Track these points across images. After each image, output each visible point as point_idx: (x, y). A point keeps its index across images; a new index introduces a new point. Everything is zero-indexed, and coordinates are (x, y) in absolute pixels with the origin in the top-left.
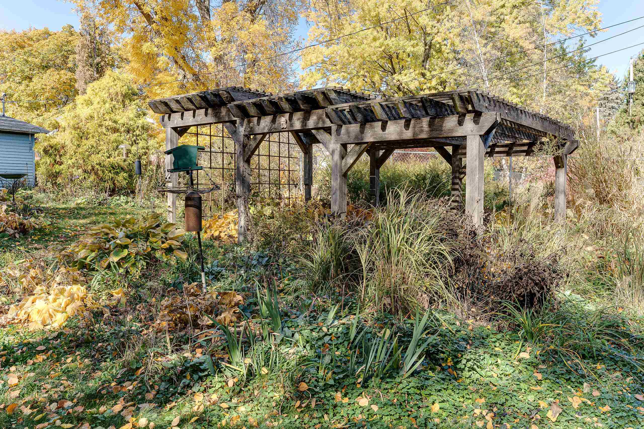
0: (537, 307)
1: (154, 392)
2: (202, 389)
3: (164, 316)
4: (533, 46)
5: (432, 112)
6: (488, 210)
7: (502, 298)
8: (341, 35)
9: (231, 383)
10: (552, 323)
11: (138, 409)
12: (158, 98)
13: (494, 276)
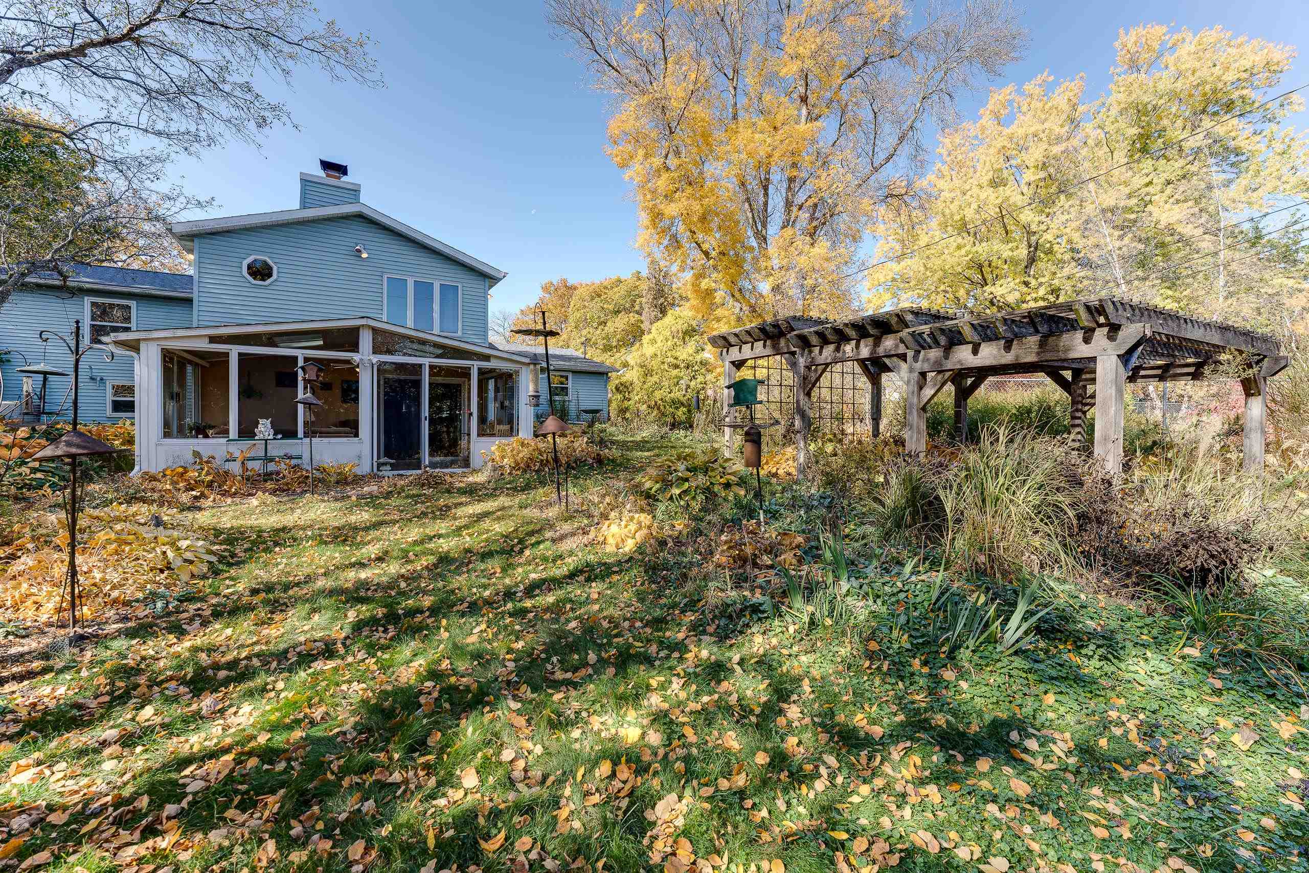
0: (1215, 588)
1: (714, 626)
2: (762, 630)
3: (723, 551)
4: (1201, 231)
5: (1044, 329)
6: (1129, 452)
7: (1153, 571)
8: (916, 247)
9: (791, 629)
10: (1240, 611)
11: (700, 640)
12: (715, 333)
13: (1139, 540)
